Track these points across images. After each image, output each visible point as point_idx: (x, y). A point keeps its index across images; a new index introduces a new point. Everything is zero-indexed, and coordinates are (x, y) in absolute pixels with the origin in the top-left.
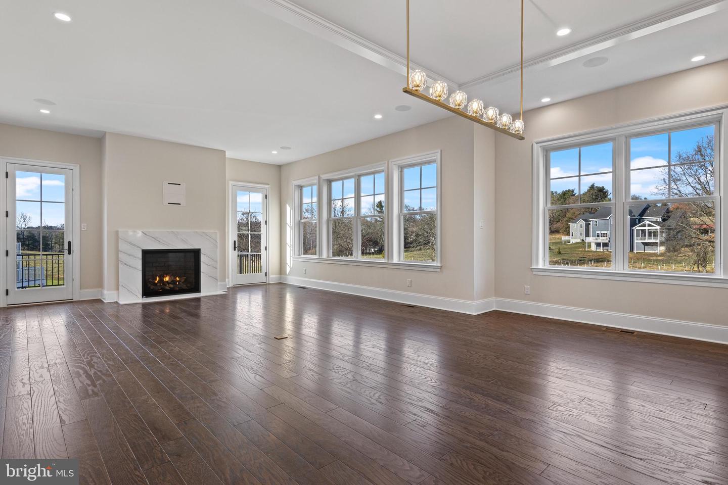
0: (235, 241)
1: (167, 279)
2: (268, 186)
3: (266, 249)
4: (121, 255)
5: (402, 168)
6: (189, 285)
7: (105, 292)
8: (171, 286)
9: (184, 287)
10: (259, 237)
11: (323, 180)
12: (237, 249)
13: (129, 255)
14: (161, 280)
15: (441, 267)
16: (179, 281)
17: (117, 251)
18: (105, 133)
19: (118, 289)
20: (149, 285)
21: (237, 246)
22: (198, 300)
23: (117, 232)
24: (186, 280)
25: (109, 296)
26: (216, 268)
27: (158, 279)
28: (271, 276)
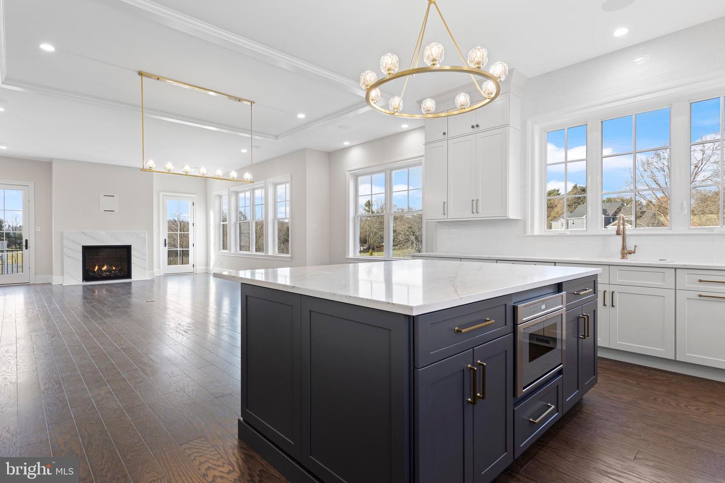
0: (165, 240)
1: (105, 268)
2: (195, 195)
3: (193, 246)
4: (65, 250)
5: (275, 185)
6: (122, 273)
7: (54, 277)
8: (108, 273)
9: (119, 274)
10: (187, 236)
11: (232, 192)
12: (167, 245)
13: (72, 250)
14: (100, 269)
15: (291, 257)
16: (114, 270)
17: (62, 247)
18: (52, 159)
19: (63, 275)
20: (90, 273)
21: (167, 243)
22: (130, 284)
23: (62, 233)
24: (121, 269)
25: (56, 280)
26: (145, 260)
27: (97, 268)
28: (198, 267)
